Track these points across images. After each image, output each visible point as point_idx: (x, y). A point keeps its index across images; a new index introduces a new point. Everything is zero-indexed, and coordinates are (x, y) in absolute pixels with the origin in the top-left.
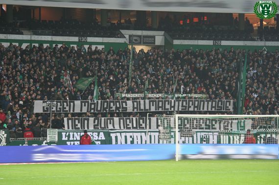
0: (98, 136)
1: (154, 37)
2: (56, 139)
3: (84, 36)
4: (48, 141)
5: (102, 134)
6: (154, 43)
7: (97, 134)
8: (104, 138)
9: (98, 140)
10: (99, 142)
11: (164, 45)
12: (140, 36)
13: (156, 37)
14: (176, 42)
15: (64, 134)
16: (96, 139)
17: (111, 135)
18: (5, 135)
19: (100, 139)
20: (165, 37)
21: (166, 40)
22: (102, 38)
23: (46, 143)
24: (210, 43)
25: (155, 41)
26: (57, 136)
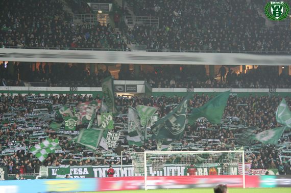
0: (83, 171)
1: (135, 86)
2: (47, 175)
3: (74, 86)
4: (40, 177)
5: (86, 169)
6: (136, 91)
7: (82, 169)
8: (87, 173)
9: (83, 175)
10: (84, 176)
11: (144, 92)
12: (123, 86)
13: (138, 86)
14: (155, 90)
15: (53, 170)
16: (81, 174)
17: (94, 169)
18: (3, 172)
19: (84, 173)
20: (145, 86)
21: (146, 88)
22: (90, 88)
23: (38, 178)
24: (184, 90)
25: (136, 89)
26: (47, 172)
